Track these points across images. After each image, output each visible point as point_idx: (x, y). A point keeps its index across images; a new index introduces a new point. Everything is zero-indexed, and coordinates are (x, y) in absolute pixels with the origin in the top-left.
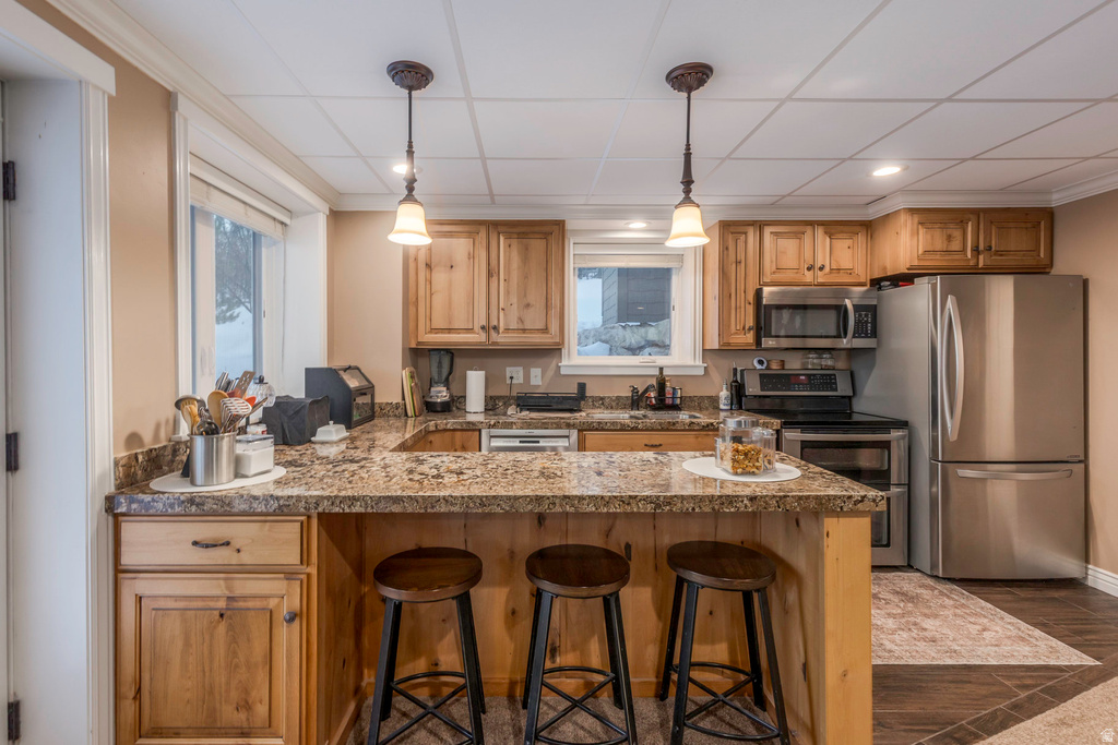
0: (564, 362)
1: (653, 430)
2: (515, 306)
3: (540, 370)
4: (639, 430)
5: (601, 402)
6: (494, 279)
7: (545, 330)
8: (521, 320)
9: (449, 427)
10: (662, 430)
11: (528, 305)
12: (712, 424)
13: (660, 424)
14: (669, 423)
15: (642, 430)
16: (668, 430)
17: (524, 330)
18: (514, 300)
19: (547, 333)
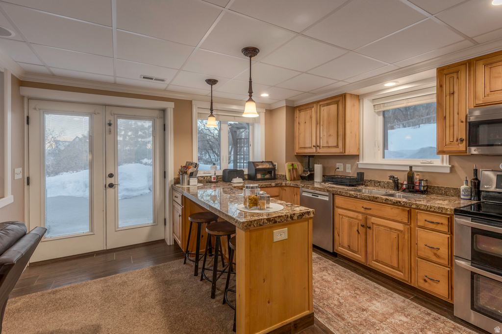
0: (361, 162)
1: (365, 199)
2: (325, 136)
3: (350, 165)
4: (358, 198)
5: (377, 184)
6: (318, 125)
7: (337, 146)
8: (327, 142)
9: (291, 185)
10: (370, 200)
11: (330, 135)
12: (400, 202)
13: (369, 197)
14: (374, 197)
15: (359, 199)
16: (373, 201)
17: (329, 147)
18: (325, 134)
19: (338, 148)
